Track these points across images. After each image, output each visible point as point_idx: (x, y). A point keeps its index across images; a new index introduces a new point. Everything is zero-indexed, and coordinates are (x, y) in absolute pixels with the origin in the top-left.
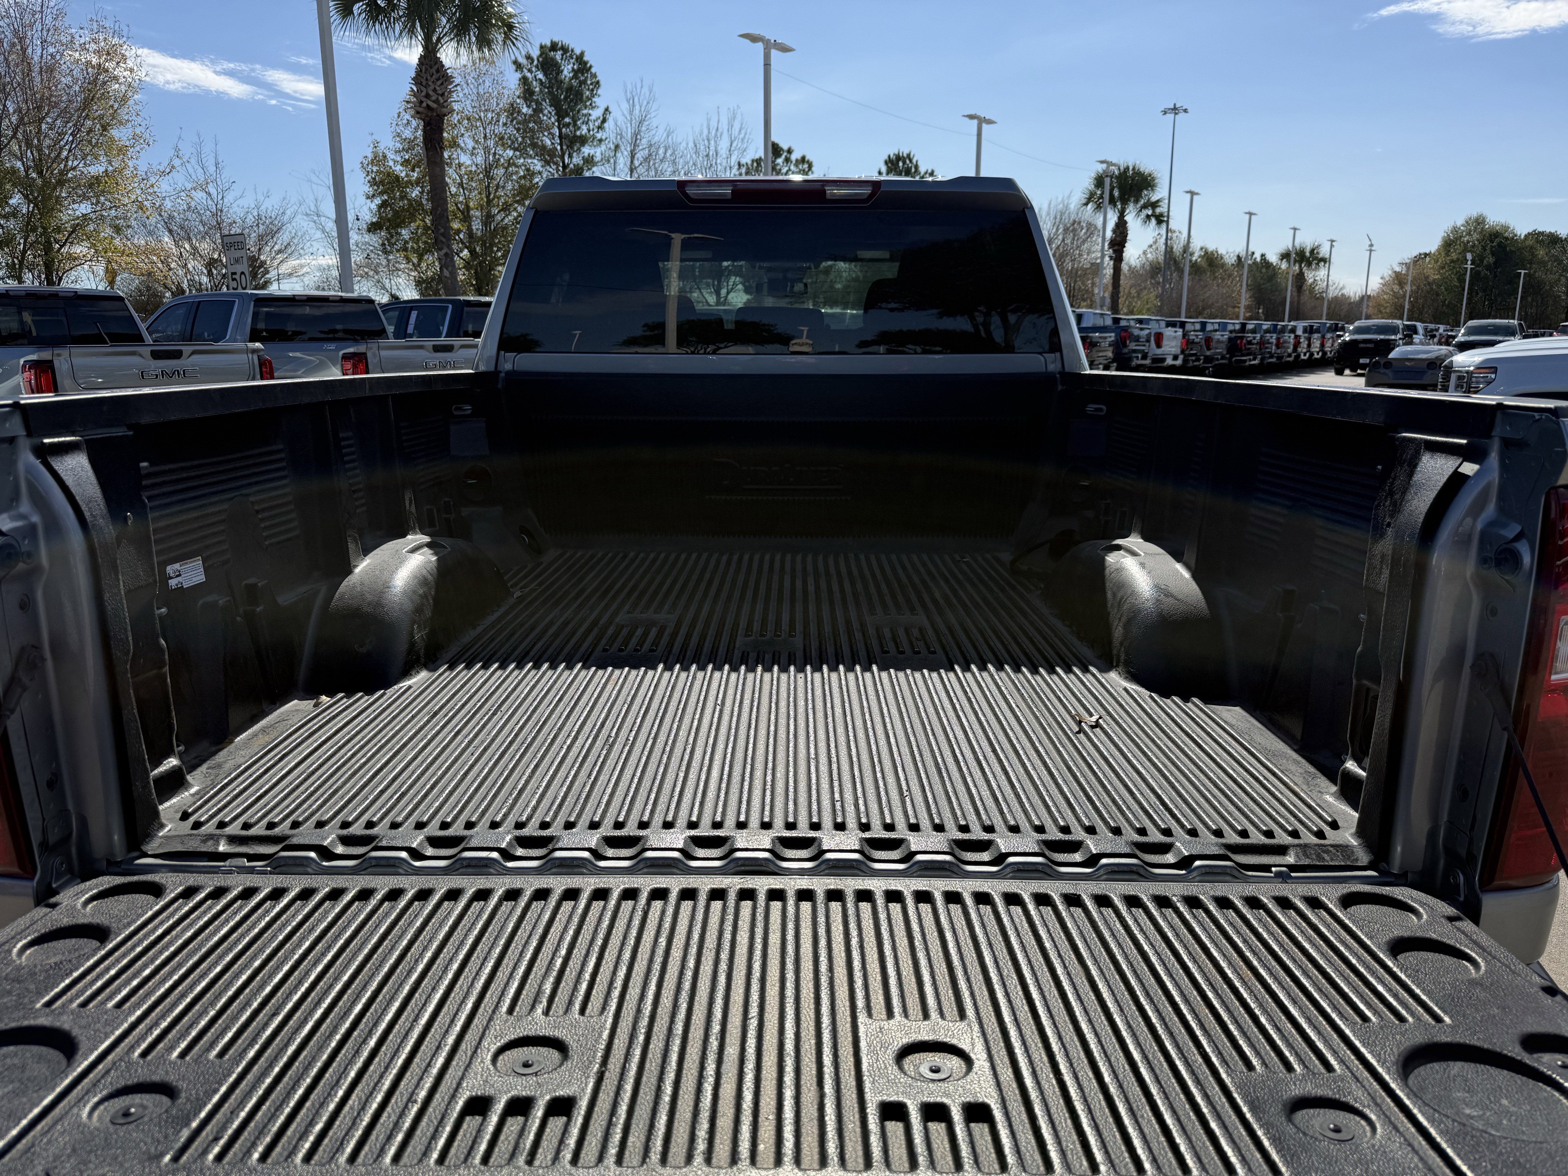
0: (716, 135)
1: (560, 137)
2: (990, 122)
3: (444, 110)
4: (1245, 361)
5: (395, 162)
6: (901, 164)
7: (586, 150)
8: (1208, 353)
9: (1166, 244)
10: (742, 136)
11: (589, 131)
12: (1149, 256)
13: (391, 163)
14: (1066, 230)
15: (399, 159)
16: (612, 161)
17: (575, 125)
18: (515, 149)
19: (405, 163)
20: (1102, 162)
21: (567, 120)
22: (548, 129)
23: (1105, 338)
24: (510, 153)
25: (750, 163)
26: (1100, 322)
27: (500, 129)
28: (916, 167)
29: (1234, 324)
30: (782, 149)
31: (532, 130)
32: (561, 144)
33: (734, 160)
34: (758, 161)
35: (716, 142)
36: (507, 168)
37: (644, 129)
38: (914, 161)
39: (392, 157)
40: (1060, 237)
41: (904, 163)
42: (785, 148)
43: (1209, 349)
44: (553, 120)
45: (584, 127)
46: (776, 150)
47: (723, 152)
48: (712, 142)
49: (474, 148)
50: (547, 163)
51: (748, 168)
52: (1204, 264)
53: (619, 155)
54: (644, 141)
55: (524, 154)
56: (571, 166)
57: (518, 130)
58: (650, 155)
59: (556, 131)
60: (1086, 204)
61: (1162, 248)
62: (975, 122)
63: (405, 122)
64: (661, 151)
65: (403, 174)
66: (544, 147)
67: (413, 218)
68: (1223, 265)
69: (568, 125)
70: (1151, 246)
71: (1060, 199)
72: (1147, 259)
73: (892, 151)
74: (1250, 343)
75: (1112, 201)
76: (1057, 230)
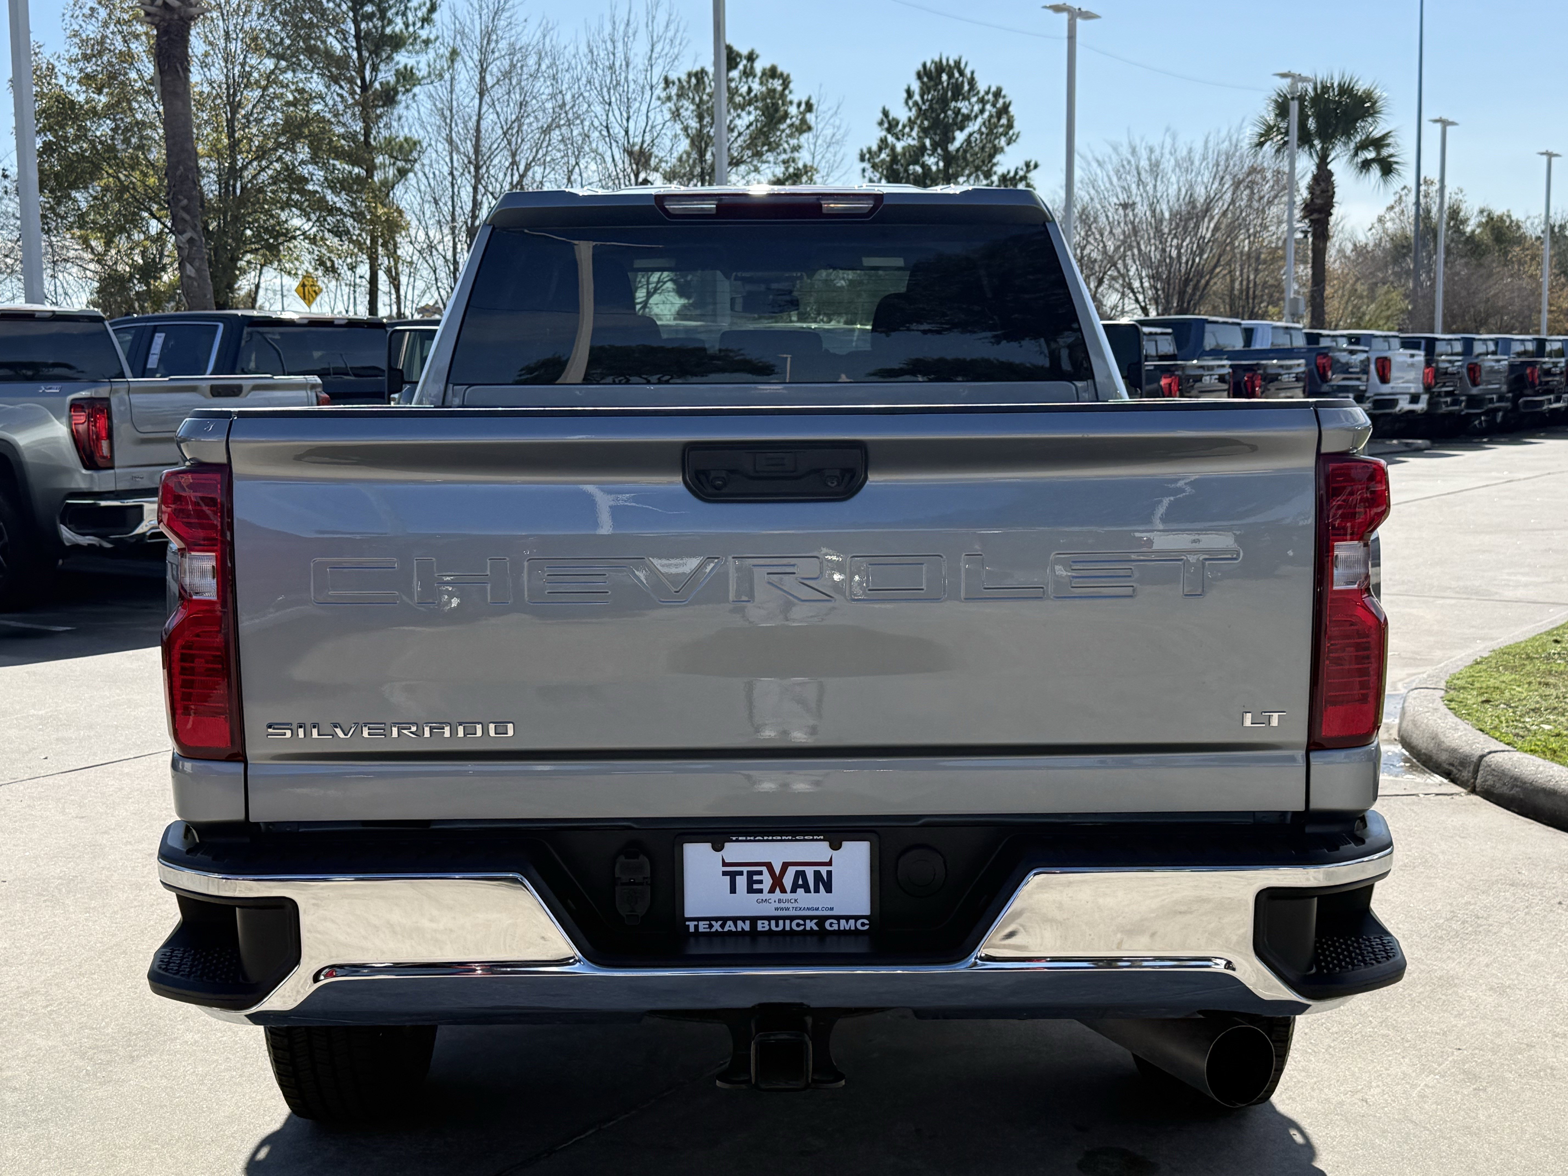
0: (626, 34)
1: (357, 37)
2: (1088, 16)
3: (193, 10)
4: (1541, 403)
5: (69, 78)
6: (944, 77)
7: (403, 59)
8: (1475, 391)
9: (1417, 203)
10: (670, 34)
11: (407, 26)
12: (1389, 225)
13: (62, 81)
14: (1237, 185)
15: (75, 73)
16: (447, 76)
17: (383, 17)
18: (279, 57)
19: (87, 79)
20: (1284, 76)
21: (369, 8)
22: (335, 22)
23: (1289, 367)
24: (269, 64)
25: (684, 77)
26: (1284, 342)
27: (253, 22)
28: (972, 82)
29: (1522, 342)
30: (739, 55)
31: (310, 25)
32: (359, 49)
33: (657, 76)
34: (700, 75)
35: (625, 44)
36: (265, 89)
37: (503, 23)
38: (968, 72)
39: (65, 70)
40: (1228, 197)
41: (951, 76)
42: (744, 52)
43: (1475, 384)
44: (344, 7)
45: (399, 20)
46: (732, 58)
47: (639, 61)
48: (620, 45)
49: (206, 55)
50: (335, 80)
51: (681, 87)
52: (1487, 238)
53: (458, 65)
54: (503, 45)
55: (295, 66)
56: (377, 85)
57: (284, 25)
58: (513, 66)
59: (351, 28)
60: (1261, 144)
61: (1411, 210)
62: (1065, 16)
63: (86, 11)
64: (532, 61)
65: (82, 98)
66: (328, 54)
67: (95, 172)
68: (1521, 240)
69: (369, 17)
70: (1391, 208)
71: (1223, 133)
72: (1385, 231)
73: (930, 57)
74: (1548, 372)
75: (1305, 139)
76: (1222, 183)
